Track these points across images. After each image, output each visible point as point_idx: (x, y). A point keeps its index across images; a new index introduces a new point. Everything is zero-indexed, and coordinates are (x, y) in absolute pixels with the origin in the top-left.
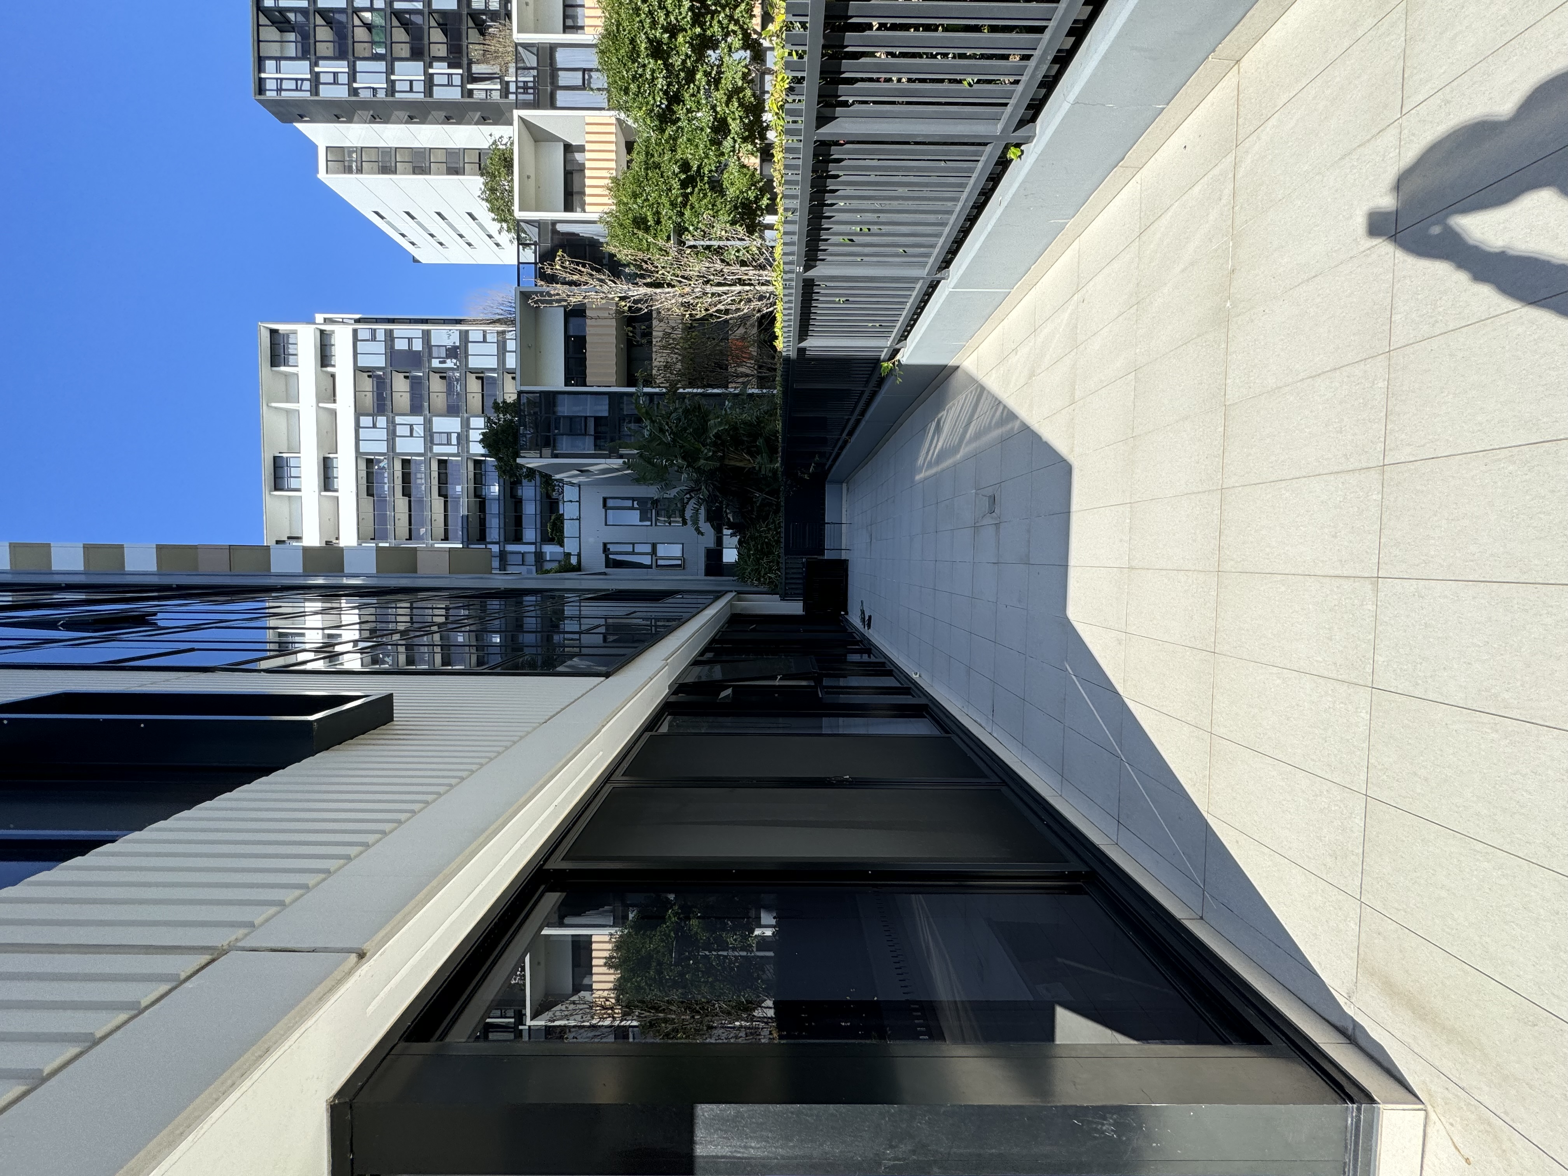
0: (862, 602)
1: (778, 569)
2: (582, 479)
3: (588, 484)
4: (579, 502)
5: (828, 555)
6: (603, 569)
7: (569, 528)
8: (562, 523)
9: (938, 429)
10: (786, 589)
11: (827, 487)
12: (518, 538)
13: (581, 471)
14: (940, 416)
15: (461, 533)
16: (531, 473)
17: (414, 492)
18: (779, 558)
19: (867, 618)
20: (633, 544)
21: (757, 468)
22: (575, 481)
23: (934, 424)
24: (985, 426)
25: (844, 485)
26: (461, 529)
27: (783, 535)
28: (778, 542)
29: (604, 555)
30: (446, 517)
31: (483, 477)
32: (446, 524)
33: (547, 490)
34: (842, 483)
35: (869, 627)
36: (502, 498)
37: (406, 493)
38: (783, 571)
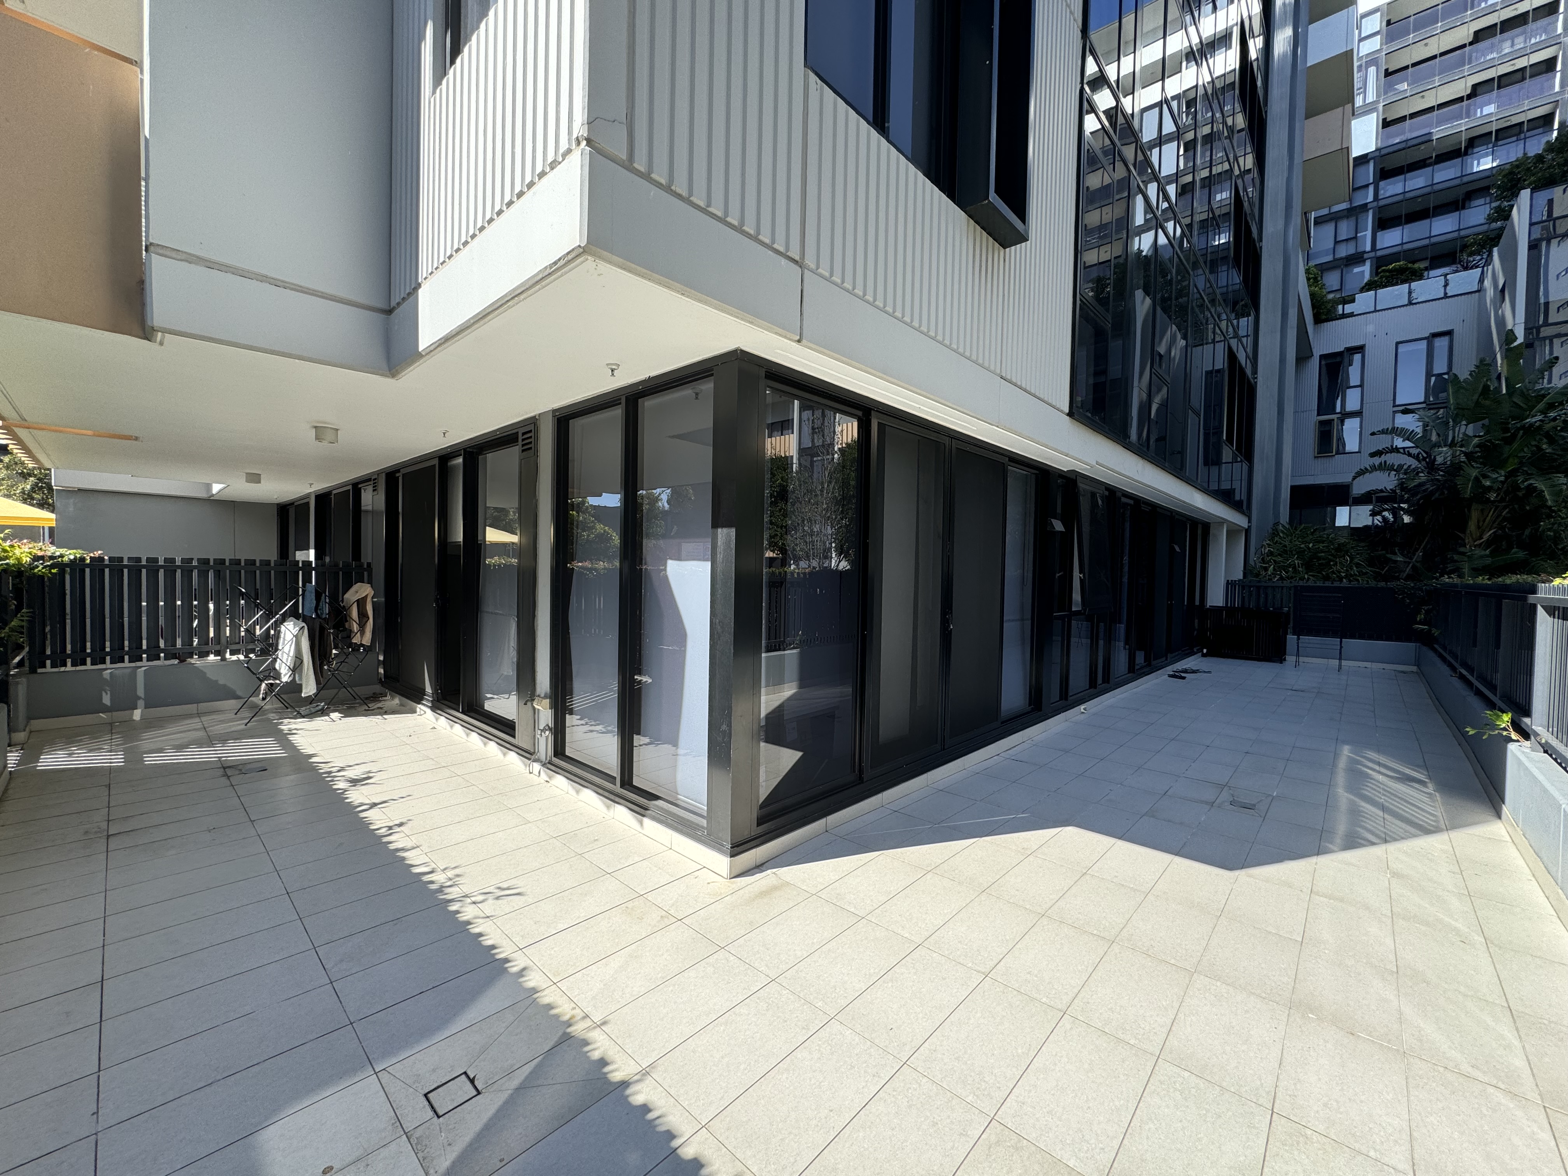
0: (1209, 672)
1: (1282, 578)
2: (1490, 293)
3: (1482, 303)
4: (1446, 296)
5: (1291, 638)
6: (1318, 351)
7: (1397, 293)
8: (1403, 282)
9: (1408, 780)
10: (1250, 587)
11: (1412, 645)
12: (1383, 223)
13: (1503, 291)
14: (1430, 785)
15: (1397, 141)
16: (1504, 215)
17: (1481, 45)
18: (1300, 579)
19: (1183, 675)
20: (1361, 386)
21: (1462, 549)
22: (1487, 283)
23: (1422, 777)
24: (1362, 821)
25: (1414, 669)
26: (1404, 139)
27: (1336, 584)
28: (1326, 578)
29: (1342, 349)
30: (1431, 109)
31: (1514, 138)
32: (1413, 116)
33: (1472, 245)
34: (1418, 664)
35: (1170, 676)
36: (1465, 179)
37: (1479, 36)
38: (1280, 584)
